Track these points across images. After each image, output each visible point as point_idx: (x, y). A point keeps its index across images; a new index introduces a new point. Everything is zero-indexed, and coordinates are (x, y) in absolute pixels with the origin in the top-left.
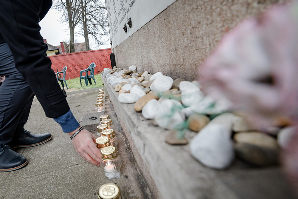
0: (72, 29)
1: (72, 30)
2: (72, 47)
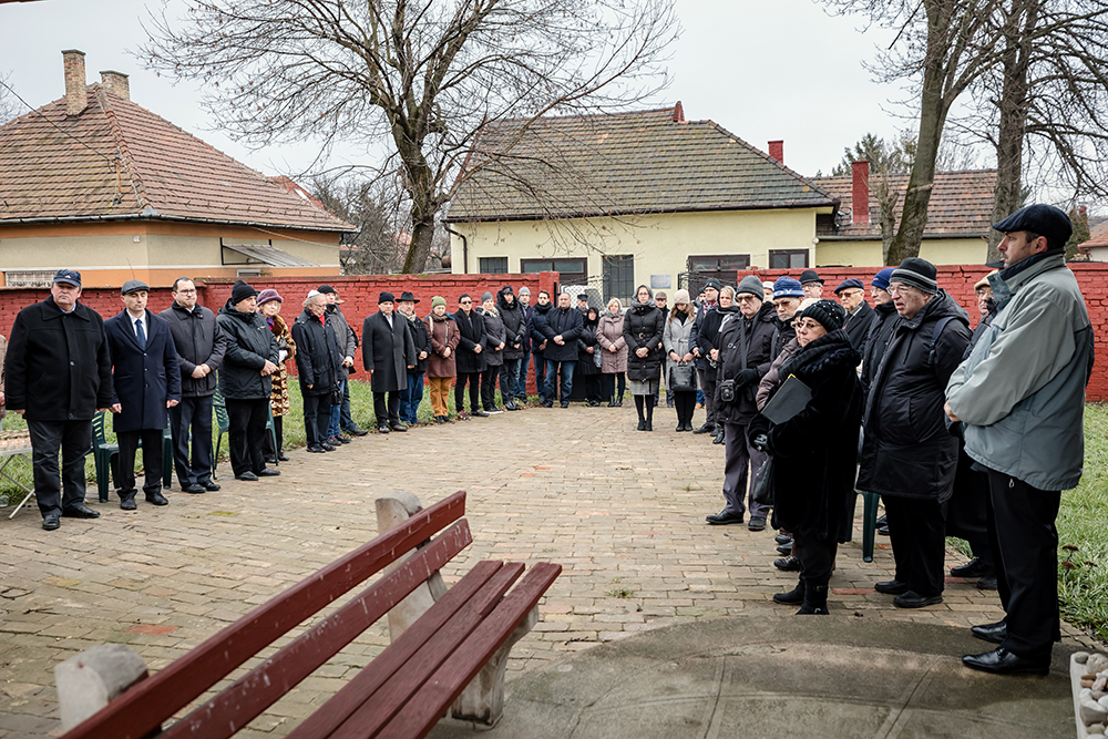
0: (935, 109)
1: (932, 118)
2: (917, 204)
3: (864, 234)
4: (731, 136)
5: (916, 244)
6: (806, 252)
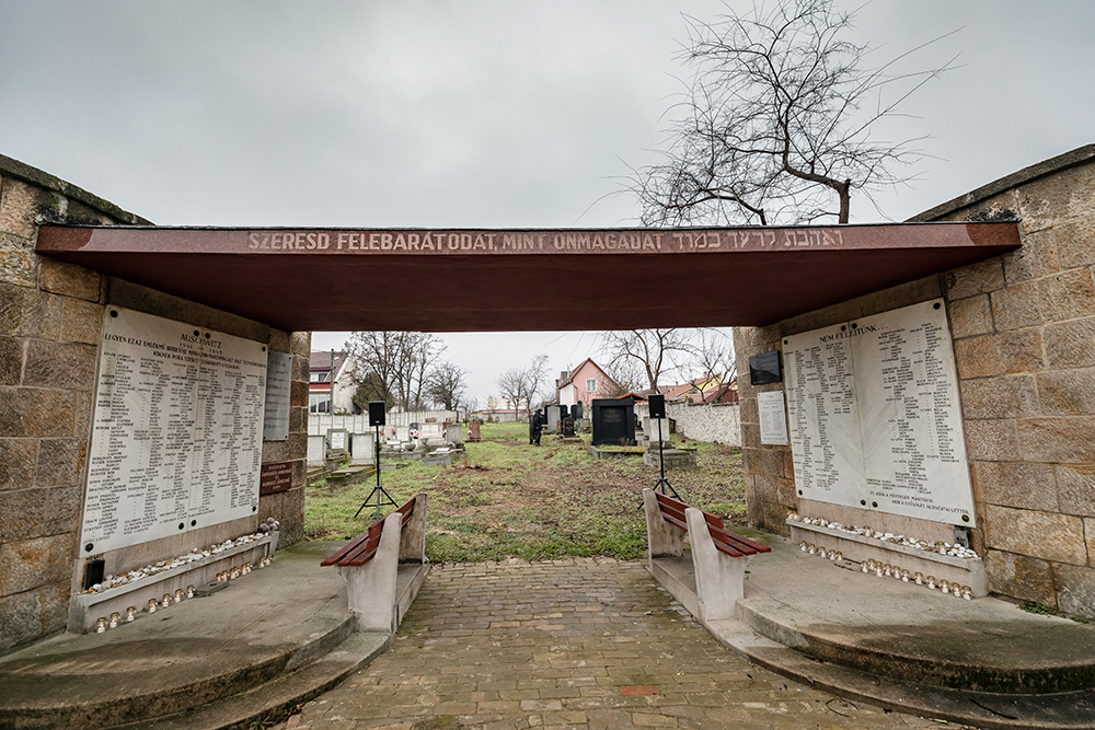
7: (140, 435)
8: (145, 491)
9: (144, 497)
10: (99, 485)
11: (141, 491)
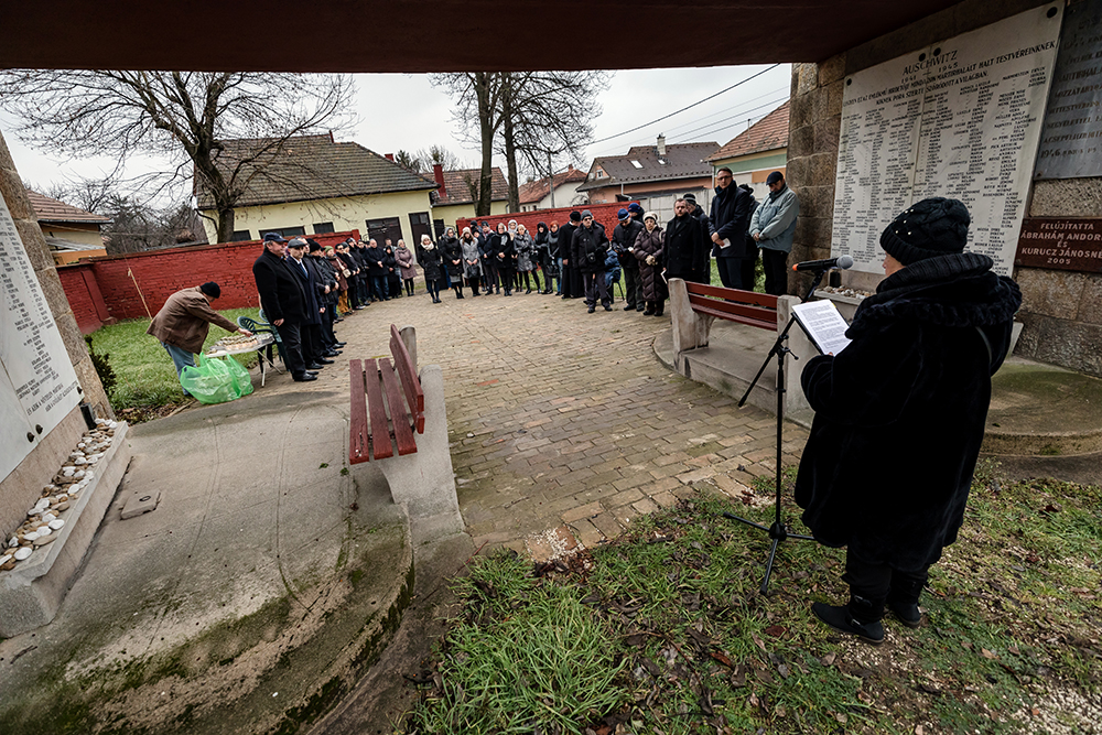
1: (488, 142)
2: (486, 184)
3: (447, 203)
4: (369, 151)
5: (489, 204)
6: (427, 213)
7: (863, 182)
8: (867, 230)
9: (866, 235)
10: (839, 220)
11: (864, 229)
